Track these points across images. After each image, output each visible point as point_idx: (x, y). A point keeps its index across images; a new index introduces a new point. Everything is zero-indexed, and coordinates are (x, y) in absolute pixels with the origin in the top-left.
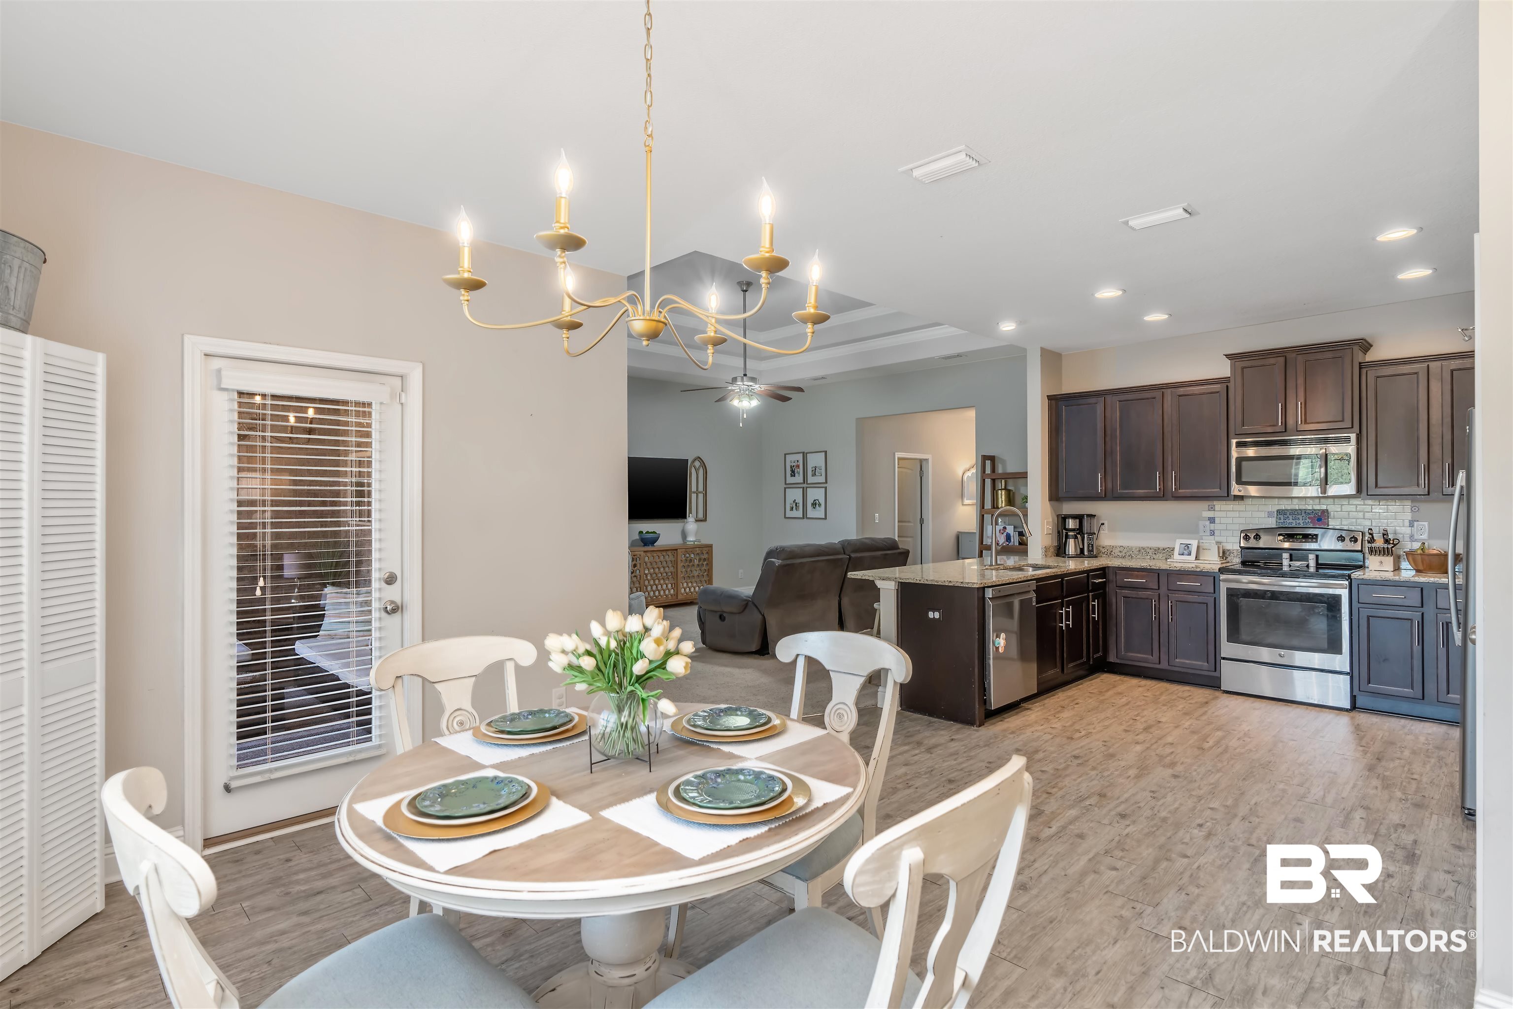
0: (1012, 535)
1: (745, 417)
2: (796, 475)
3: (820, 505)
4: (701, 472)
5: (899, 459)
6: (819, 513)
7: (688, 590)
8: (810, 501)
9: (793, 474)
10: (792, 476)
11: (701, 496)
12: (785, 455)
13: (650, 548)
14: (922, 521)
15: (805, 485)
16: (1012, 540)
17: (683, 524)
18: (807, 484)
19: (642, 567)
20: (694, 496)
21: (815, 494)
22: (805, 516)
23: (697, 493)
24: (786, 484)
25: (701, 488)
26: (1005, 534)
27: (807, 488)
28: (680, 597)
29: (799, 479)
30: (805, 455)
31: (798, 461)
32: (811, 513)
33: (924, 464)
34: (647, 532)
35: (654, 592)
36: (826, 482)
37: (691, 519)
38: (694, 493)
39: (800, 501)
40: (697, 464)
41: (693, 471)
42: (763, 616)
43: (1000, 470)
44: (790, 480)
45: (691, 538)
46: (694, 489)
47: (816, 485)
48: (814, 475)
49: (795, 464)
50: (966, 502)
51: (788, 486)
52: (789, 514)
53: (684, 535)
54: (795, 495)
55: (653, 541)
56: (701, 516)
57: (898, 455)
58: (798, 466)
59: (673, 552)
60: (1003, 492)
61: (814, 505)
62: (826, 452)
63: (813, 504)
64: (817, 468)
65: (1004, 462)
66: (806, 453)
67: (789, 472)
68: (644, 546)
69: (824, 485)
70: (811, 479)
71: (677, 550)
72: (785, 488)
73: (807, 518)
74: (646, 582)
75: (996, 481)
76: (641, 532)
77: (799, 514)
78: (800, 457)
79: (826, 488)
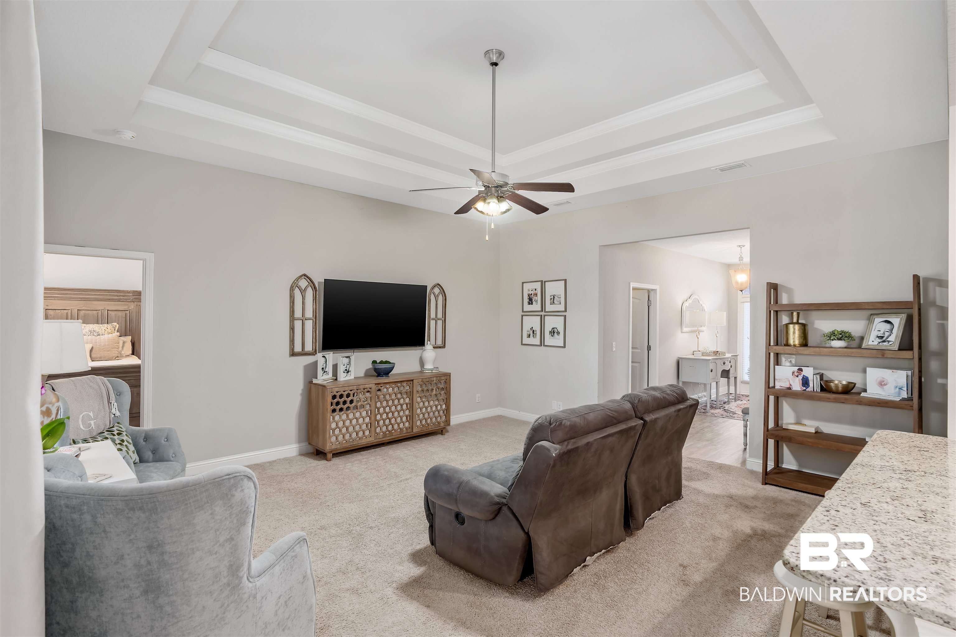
0: (810, 378)
1: (493, 227)
2: (534, 303)
3: (558, 333)
4: (440, 298)
5: (634, 289)
6: (558, 341)
7: (424, 422)
8: (548, 329)
9: (531, 302)
10: (529, 303)
11: (440, 323)
12: (523, 283)
13: (383, 380)
14: (649, 348)
15: (543, 313)
16: (811, 384)
17: (421, 351)
18: (545, 312)
19: (373, 401)
20: (433, 323)
21: (551, 322)
22: (542, 343)
23: (436, 319)
24: (523, 311)
25: (440, 315)
26: (800, 377)
27: (545, 316)
28: (415, 430)
29: (536, 307)
30: (543, 283)
31: (536, 289)
32: (548, 340)
33: (652, 294)
34: (381, 362)
35: (387, 426)
36: (566, 311)
37: (428, 346)
38: (433, 319)
39: (537, 328)
40: (437, 290)
41: (432, 297)
42: (527, 534)
43: (784, 300)
44: (527, 308)
45: (429, 366)
46: (433, 315)
47: (555, 313)
48: (553, 303)
49: (532, 292)
50: (685, 329)
51: (525, 314)
52: (526, 340)
53: (422, 363)
54: (533, 322)
55: (387, 373)
56: (439, 342)
57: (633, 285)
58: (536, 295)
59: (409, 383)
60: (797, 327)
61: (553, 332)
62: (565, 280)
63: (550, 332)
64: (556, 297)
65: (789, 291)
66: (545, 282)
67: (526, 300)
68: (378, 376)
69: (563, 314)
70: (549, 307)
71: (412, 380)
72: (522, 316)
73: (544, 345)
74: (378, 417)
75: (779, 313)
76: (374, 362)
77: (537, 341)
78: (538, 286)
79: (565, 316)
